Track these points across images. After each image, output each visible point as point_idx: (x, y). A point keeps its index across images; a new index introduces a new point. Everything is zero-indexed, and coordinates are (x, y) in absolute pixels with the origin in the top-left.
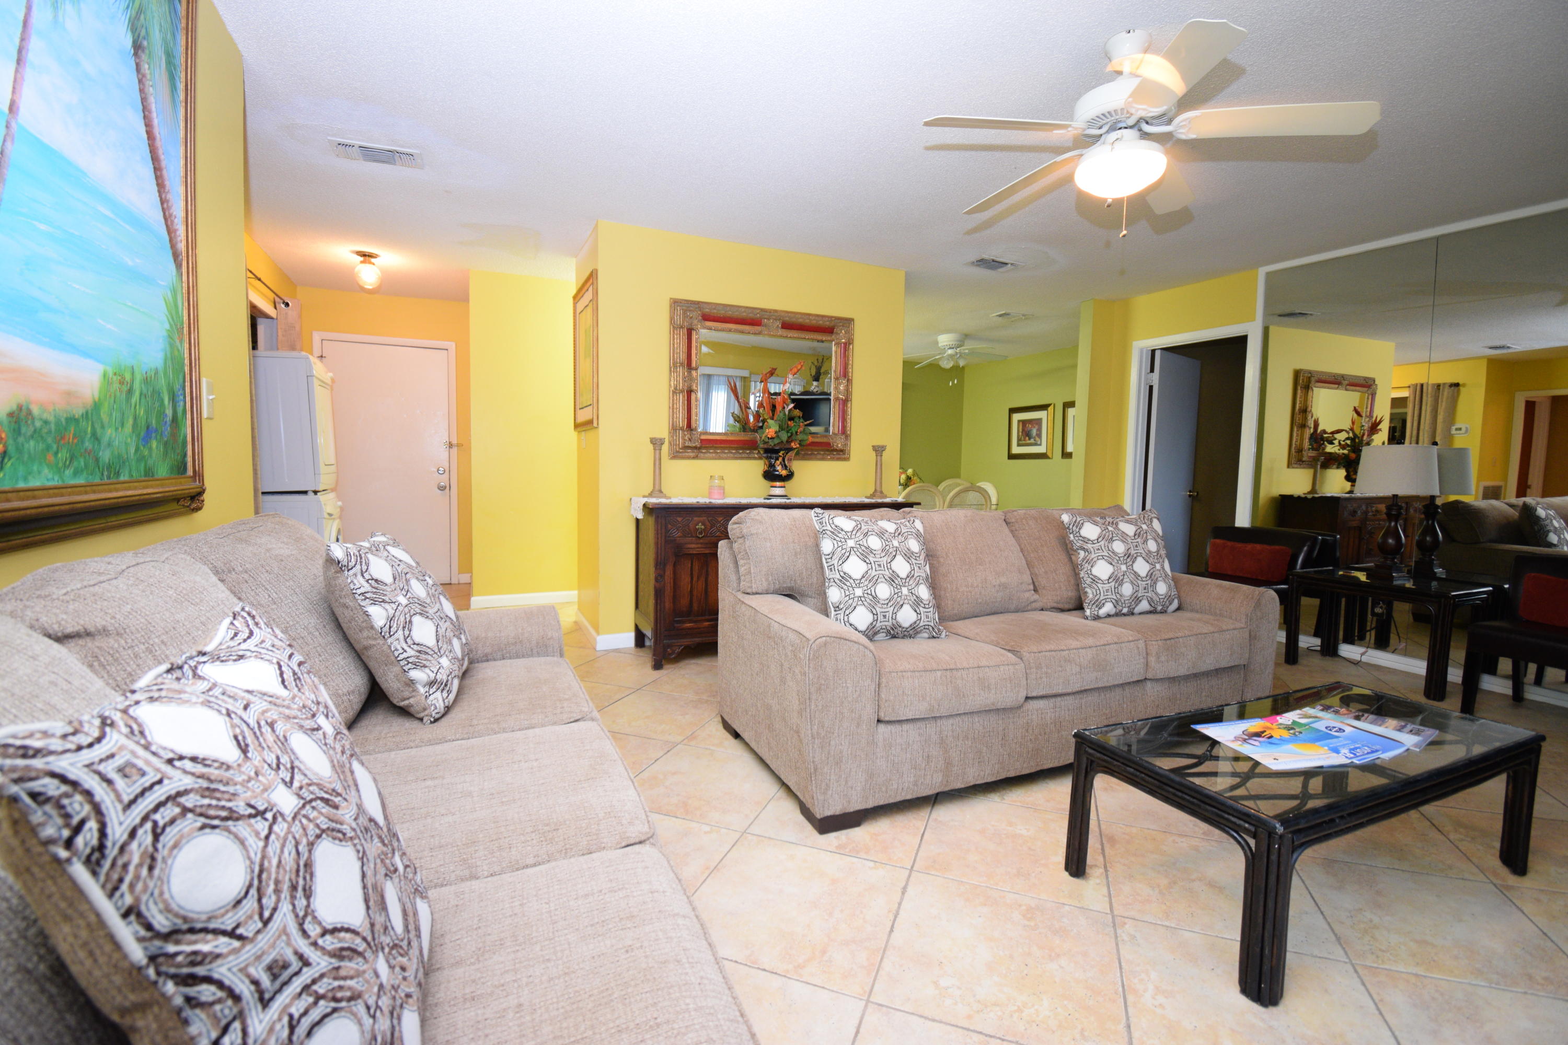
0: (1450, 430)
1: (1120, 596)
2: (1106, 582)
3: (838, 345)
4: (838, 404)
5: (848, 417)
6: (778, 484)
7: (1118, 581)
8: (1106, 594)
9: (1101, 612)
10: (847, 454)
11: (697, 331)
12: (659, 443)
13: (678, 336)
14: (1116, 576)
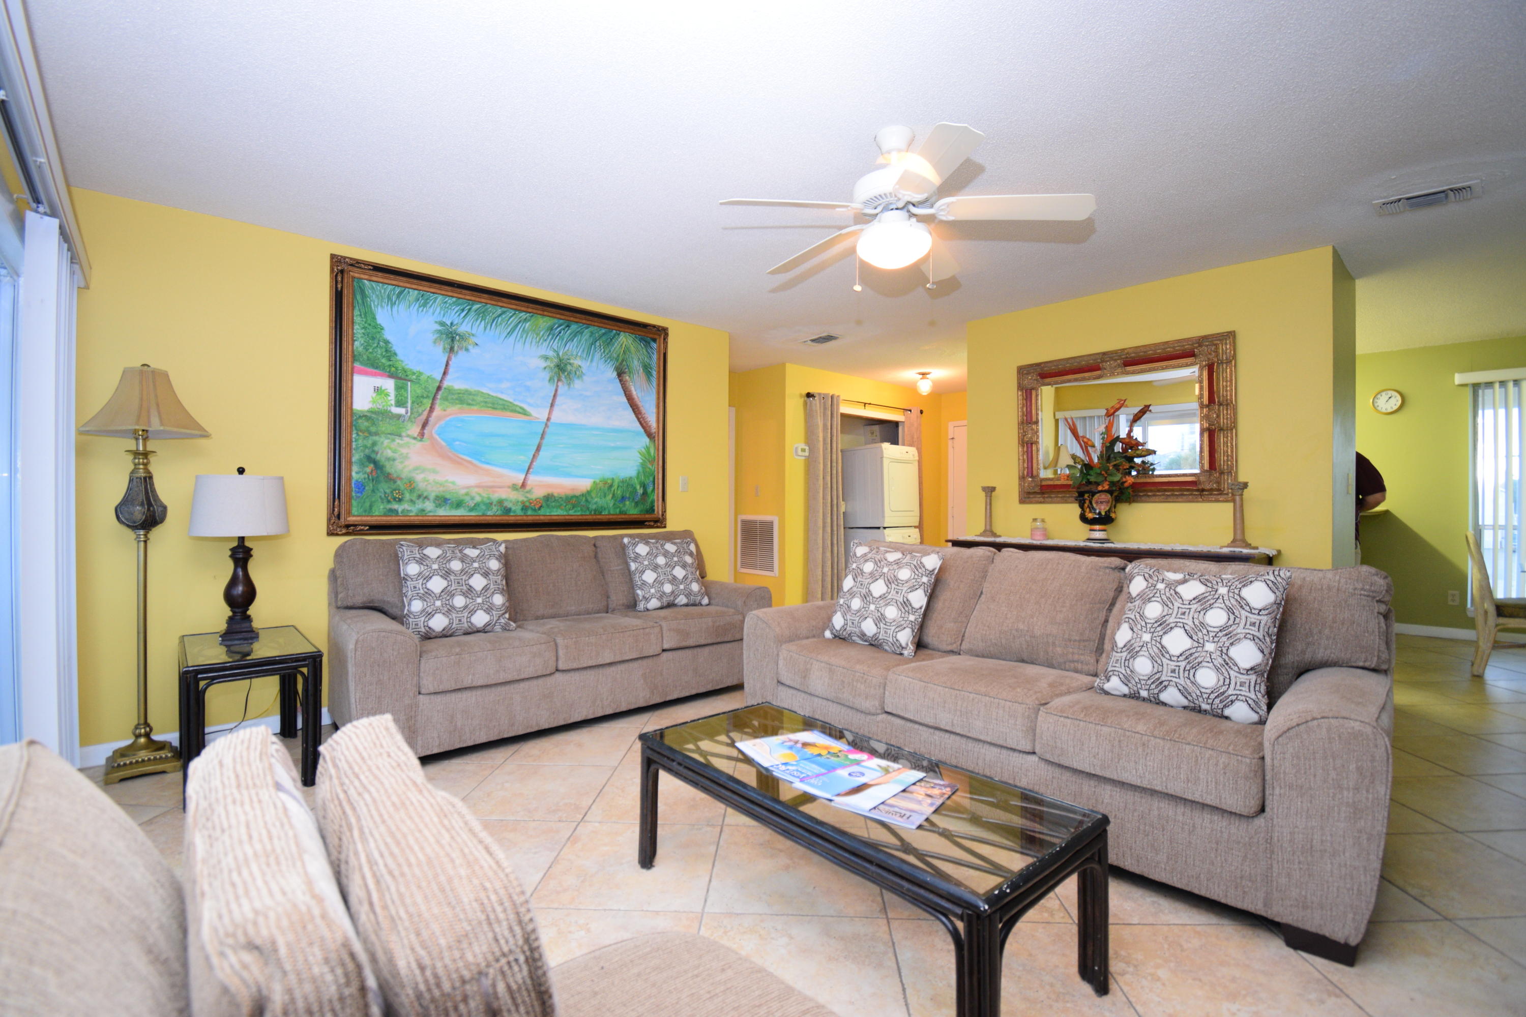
0: (810, 450)
1: (1131, 671)
2: (1119, 650)
3: (1201, 369)
4: (1206, 435)
5: (1225, 449)
6: (1097, 527)
7: (1132, 651)
8: (1114, 665)
9: (1107, 686)
10: (1227, 494)
11: (1037, 390)
12: (989, 491)
13: (1020, 398)
14: (1131, 646)
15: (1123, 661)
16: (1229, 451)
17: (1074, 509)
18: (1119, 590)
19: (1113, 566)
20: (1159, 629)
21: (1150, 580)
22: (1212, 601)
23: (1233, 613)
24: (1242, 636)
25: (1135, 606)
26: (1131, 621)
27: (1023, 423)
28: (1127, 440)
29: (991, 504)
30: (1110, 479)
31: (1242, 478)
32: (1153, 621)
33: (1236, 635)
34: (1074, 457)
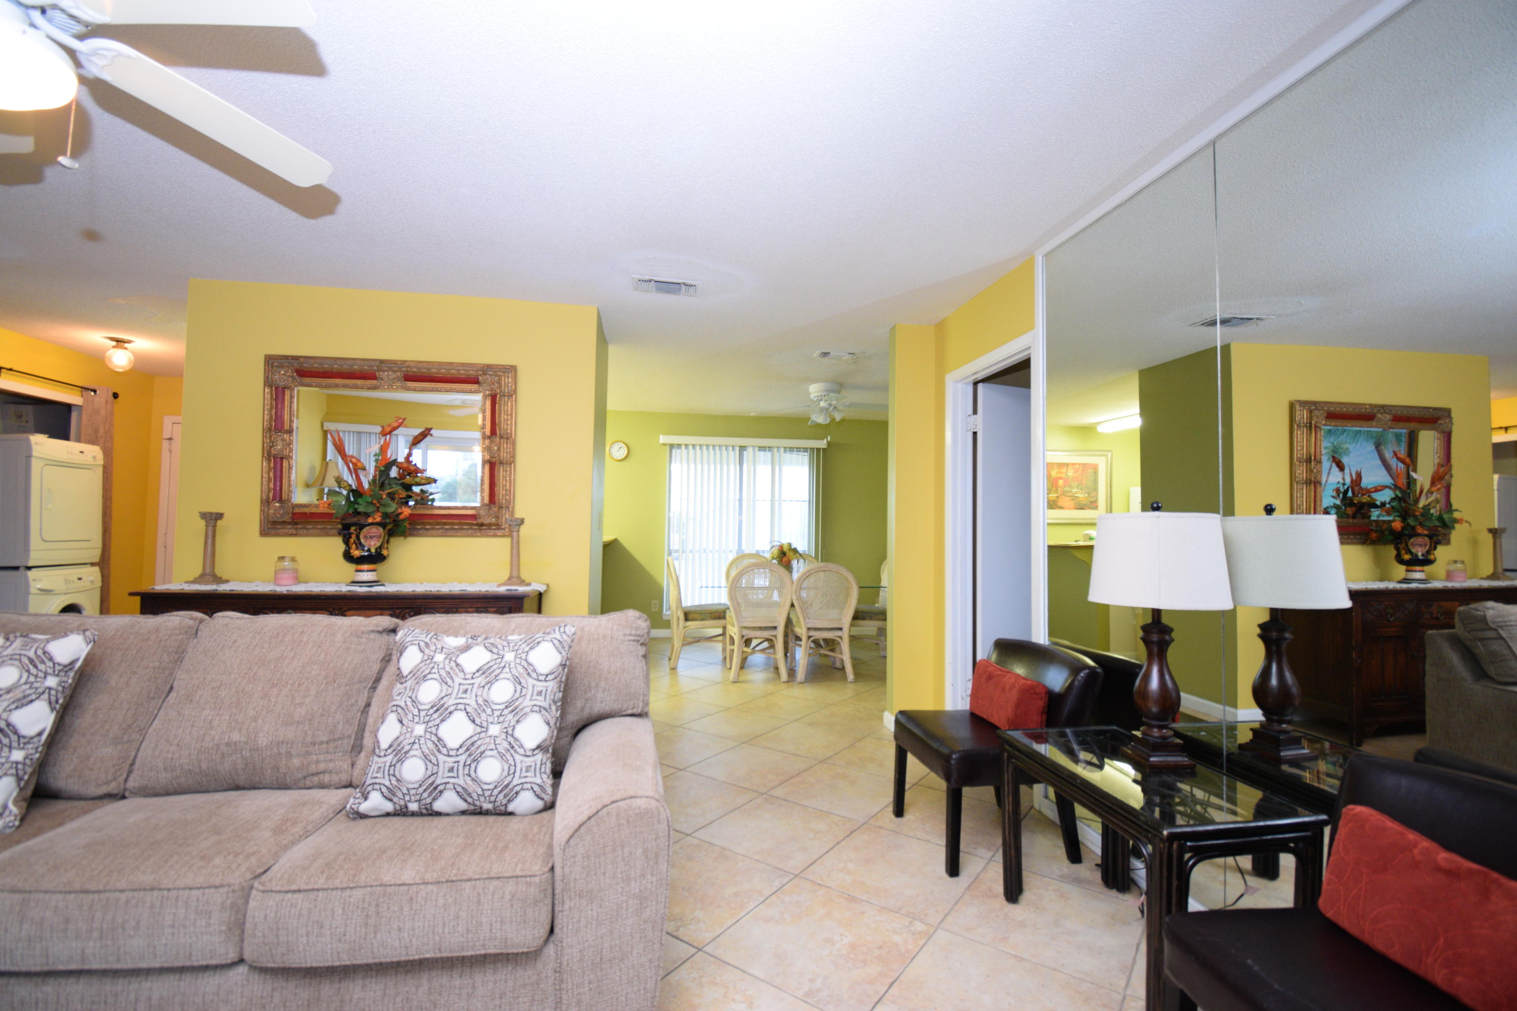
1: (398, 780)
2: (382, 754)
3: (485, 397)
4: (487, 467)
5: (504, 483)
6: (365, 567)
7: (399, 752)
8: (375, 775)
9: (364, 807)
10: (504, 529)
11: (292, 390)
12: (212, 519)
13: (268, 396)
14: (399, 745)
15: (387, 768)
16: (508, 485)
17: (336, 545)
18: (387, 660)
19: (380, 629)
20: (435, 716)
21: (427, 651)
22: (498, 671)
23: (520, 683)
24: (528, 709)
25: (406, 688)
26: (400, 710)
27: (270, 430)
28: (405, 465)
29: (214, 536)
30: (382, 509)
31: (518, 514)
32: (428, 707)
33: (522, 709)
34: (339, 481)
